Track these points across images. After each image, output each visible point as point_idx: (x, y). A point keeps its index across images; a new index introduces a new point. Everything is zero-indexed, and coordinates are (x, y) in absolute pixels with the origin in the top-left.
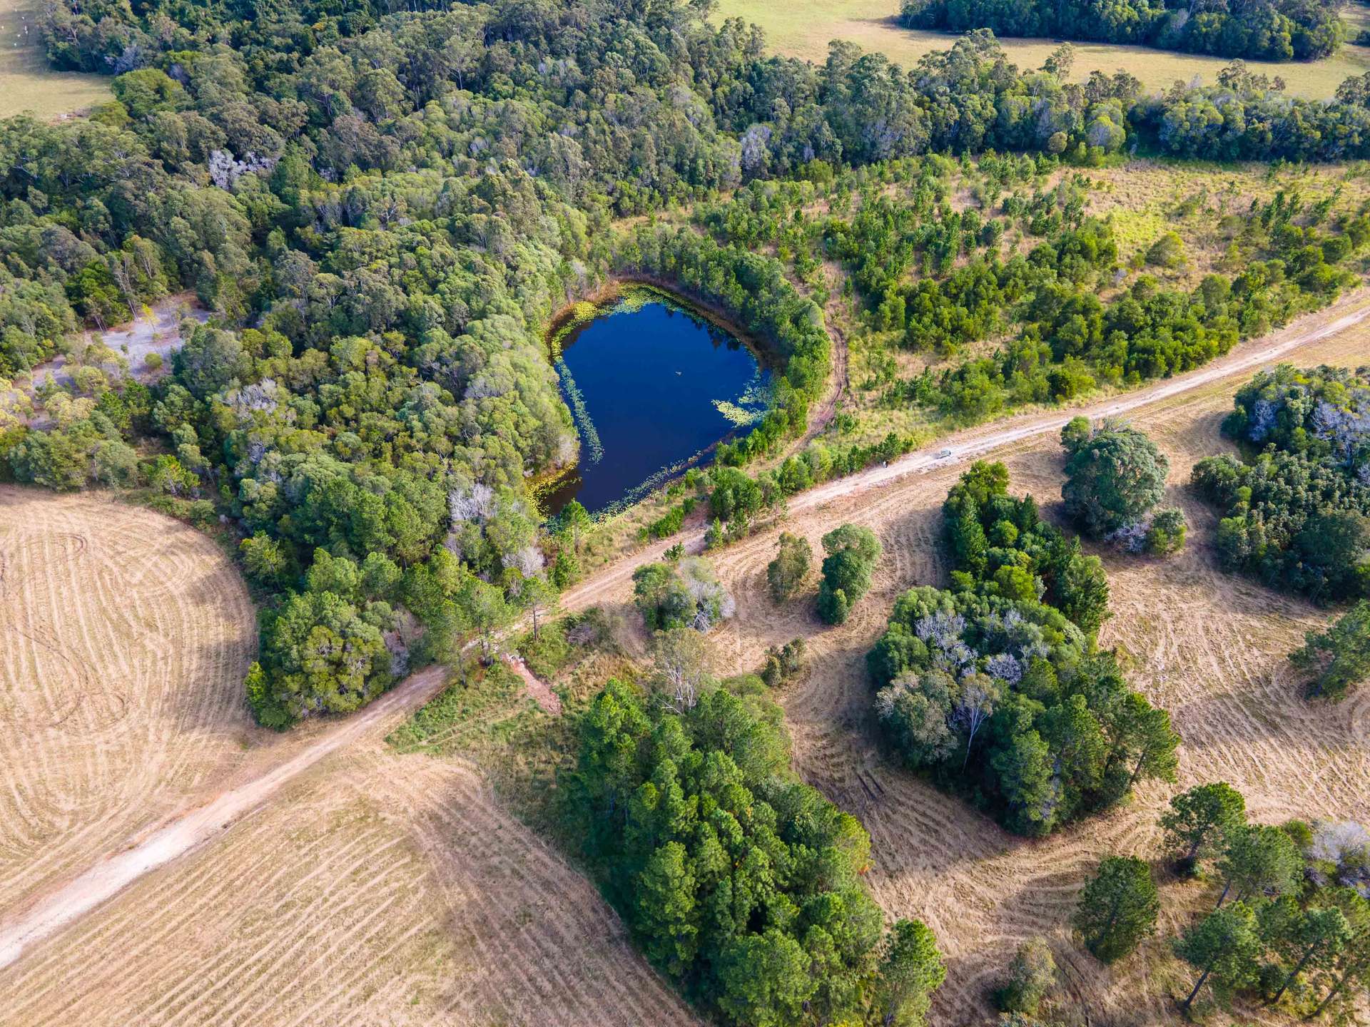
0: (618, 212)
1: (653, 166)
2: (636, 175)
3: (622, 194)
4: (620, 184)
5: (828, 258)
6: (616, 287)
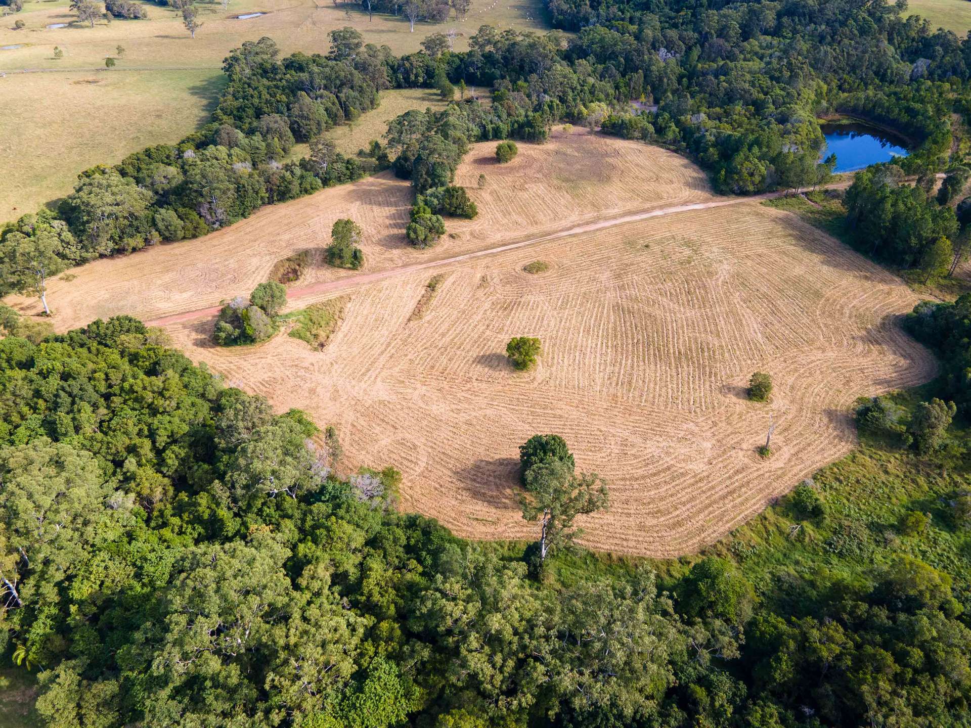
0: (840, 88)
1: (864, 69)
2: (855, 73)
3: (845, 81)
4: (845, 76)
5: (955, 112)
6: (837, 116)
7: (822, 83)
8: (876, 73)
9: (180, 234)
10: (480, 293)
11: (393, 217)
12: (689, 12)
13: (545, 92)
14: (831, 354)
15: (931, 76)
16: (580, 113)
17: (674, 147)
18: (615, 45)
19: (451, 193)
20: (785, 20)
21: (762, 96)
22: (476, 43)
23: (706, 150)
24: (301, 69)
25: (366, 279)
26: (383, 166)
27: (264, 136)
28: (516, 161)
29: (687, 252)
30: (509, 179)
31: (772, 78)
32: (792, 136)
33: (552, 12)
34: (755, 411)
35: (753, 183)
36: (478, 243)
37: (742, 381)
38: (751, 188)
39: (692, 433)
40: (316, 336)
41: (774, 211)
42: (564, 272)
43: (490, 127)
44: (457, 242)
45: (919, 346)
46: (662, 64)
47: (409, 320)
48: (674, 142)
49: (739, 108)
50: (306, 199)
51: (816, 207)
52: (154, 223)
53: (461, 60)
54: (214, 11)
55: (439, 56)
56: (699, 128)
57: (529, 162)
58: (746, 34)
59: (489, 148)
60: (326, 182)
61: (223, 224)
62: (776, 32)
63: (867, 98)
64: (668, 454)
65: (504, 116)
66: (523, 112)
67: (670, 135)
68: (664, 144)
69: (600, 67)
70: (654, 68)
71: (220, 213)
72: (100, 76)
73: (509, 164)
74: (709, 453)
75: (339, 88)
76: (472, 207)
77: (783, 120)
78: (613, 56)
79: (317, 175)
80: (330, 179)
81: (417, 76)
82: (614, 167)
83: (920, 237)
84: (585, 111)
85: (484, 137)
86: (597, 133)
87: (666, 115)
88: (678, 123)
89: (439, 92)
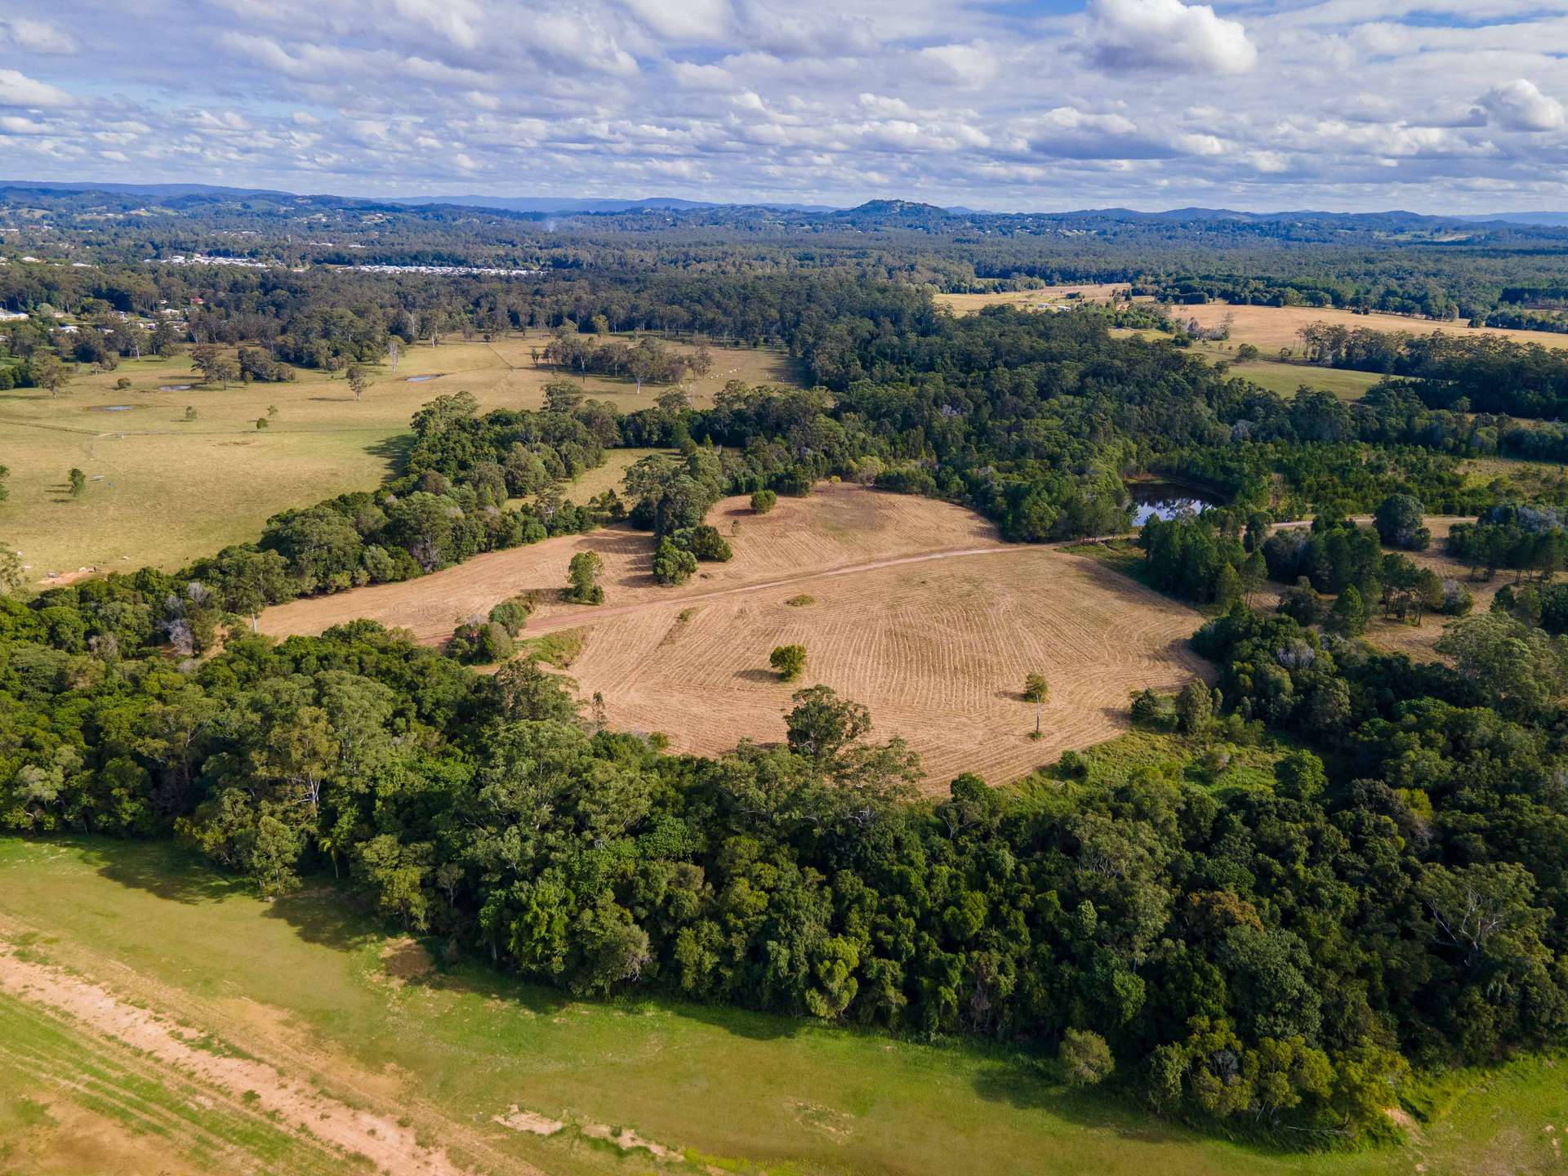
0: (1152, 448)
1: (1178, 430)
2: (1168, 434)
3: (1157, 441)
4: (1157, 436)
5: (1277, 471)
6: (1150, 477)
7: (1130, 443)
8: (1193, 435)
9: (390, 574)
10: (739, 622)
11: (633, 562)
12: (982, 374)
13: (807, 445)
14: (1113, 668)
15: (1254, 438)
16: (850, 467)
17: (959, 500)
18: (890, 401)
19: (702, 533)
20: (1089, 380)
21: (1058, 450)
22: (723, 399)
23: (993, 499)
24: (508, 422)
25: (607, 613)
26: (617, 518)
27: (476, 486)
28: (773, 512)
29: (967, 587)
30: (767, 528)
31: (1071, 433)
32: (1090, 487)
33: (814, 372)
34: (1029, 710)
35: (1043, 528)
36: (736, 582)
37: (1020, 688)
38: (1042, 534)
39: (965, 725)
40: (560, 657)
41: (1067, 557)
42: (830, 604)
43: (743, 480)
44: (710, 581)
45: (1205, 662)
46: (946, 421)
47: (661, 644)
48: (959, 495)
49: (1031, 462)
50: (529, 547)
51: (1116, 553)
52: (361, 561)
53: (704, 418)
54: (379, 373)
55: (677, 412)
56: (986, 481)
57: (790, 514)
58: (1044, 392)
59: (744, 501)
60: (551, 531)
61: (435, 567)
62: (1079, 392)
63: (1181, 457)
64: (938, 738)
65: (760, 469)
66: (781, 465)
67: (954, 488)
68: (948, 499)
69: (872, 424)
70: (935, 424)
71: (435, 554)
72: (251, 438)
73: (767, 515)
74: (980, 738)
75: (561, 440)
76: (726, 549)
77: (1080, 471)
78: (889, 414)
79: (542, 522)
80: (556, 527)
81: (650, 433)
82: (888, 518)
83: (1207, 566)
84: (855, 466)
85: (736, 490)
86: (868, 489)
87: (950, 469)
88: (963, 477)
89: (677, 451)
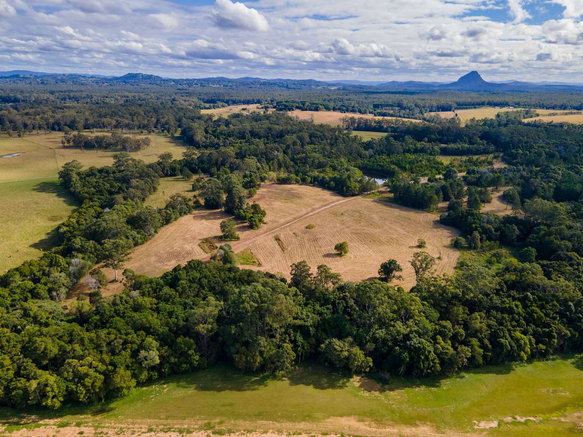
9: (139, 241)
22: (186, 155)
26: (197, 206)
28: (256, 196)
29: (357, 214)
30: (262, 202)
35: (357, 191)
36: (277, 224)
40: (254, 262)
42: (322, 226)
44: (269, 225)
47: (283, 251)
57: (262, 196)
61: (152, 236)
71: (152, 230)
73: (254, 198)
76: (264, 211)
80: (182, 213)
81: (167, 171)
82: (298, 193)
84: (267, 176)
86: (279, 184)
87: (301, 174)
88: (308, 176)
